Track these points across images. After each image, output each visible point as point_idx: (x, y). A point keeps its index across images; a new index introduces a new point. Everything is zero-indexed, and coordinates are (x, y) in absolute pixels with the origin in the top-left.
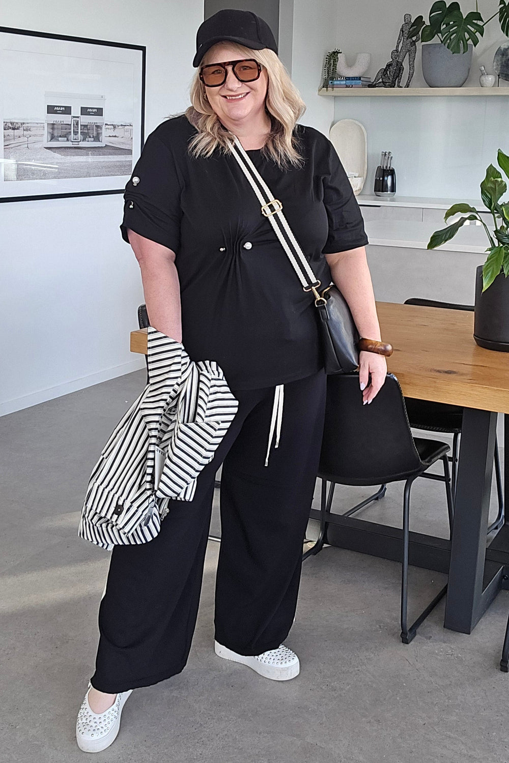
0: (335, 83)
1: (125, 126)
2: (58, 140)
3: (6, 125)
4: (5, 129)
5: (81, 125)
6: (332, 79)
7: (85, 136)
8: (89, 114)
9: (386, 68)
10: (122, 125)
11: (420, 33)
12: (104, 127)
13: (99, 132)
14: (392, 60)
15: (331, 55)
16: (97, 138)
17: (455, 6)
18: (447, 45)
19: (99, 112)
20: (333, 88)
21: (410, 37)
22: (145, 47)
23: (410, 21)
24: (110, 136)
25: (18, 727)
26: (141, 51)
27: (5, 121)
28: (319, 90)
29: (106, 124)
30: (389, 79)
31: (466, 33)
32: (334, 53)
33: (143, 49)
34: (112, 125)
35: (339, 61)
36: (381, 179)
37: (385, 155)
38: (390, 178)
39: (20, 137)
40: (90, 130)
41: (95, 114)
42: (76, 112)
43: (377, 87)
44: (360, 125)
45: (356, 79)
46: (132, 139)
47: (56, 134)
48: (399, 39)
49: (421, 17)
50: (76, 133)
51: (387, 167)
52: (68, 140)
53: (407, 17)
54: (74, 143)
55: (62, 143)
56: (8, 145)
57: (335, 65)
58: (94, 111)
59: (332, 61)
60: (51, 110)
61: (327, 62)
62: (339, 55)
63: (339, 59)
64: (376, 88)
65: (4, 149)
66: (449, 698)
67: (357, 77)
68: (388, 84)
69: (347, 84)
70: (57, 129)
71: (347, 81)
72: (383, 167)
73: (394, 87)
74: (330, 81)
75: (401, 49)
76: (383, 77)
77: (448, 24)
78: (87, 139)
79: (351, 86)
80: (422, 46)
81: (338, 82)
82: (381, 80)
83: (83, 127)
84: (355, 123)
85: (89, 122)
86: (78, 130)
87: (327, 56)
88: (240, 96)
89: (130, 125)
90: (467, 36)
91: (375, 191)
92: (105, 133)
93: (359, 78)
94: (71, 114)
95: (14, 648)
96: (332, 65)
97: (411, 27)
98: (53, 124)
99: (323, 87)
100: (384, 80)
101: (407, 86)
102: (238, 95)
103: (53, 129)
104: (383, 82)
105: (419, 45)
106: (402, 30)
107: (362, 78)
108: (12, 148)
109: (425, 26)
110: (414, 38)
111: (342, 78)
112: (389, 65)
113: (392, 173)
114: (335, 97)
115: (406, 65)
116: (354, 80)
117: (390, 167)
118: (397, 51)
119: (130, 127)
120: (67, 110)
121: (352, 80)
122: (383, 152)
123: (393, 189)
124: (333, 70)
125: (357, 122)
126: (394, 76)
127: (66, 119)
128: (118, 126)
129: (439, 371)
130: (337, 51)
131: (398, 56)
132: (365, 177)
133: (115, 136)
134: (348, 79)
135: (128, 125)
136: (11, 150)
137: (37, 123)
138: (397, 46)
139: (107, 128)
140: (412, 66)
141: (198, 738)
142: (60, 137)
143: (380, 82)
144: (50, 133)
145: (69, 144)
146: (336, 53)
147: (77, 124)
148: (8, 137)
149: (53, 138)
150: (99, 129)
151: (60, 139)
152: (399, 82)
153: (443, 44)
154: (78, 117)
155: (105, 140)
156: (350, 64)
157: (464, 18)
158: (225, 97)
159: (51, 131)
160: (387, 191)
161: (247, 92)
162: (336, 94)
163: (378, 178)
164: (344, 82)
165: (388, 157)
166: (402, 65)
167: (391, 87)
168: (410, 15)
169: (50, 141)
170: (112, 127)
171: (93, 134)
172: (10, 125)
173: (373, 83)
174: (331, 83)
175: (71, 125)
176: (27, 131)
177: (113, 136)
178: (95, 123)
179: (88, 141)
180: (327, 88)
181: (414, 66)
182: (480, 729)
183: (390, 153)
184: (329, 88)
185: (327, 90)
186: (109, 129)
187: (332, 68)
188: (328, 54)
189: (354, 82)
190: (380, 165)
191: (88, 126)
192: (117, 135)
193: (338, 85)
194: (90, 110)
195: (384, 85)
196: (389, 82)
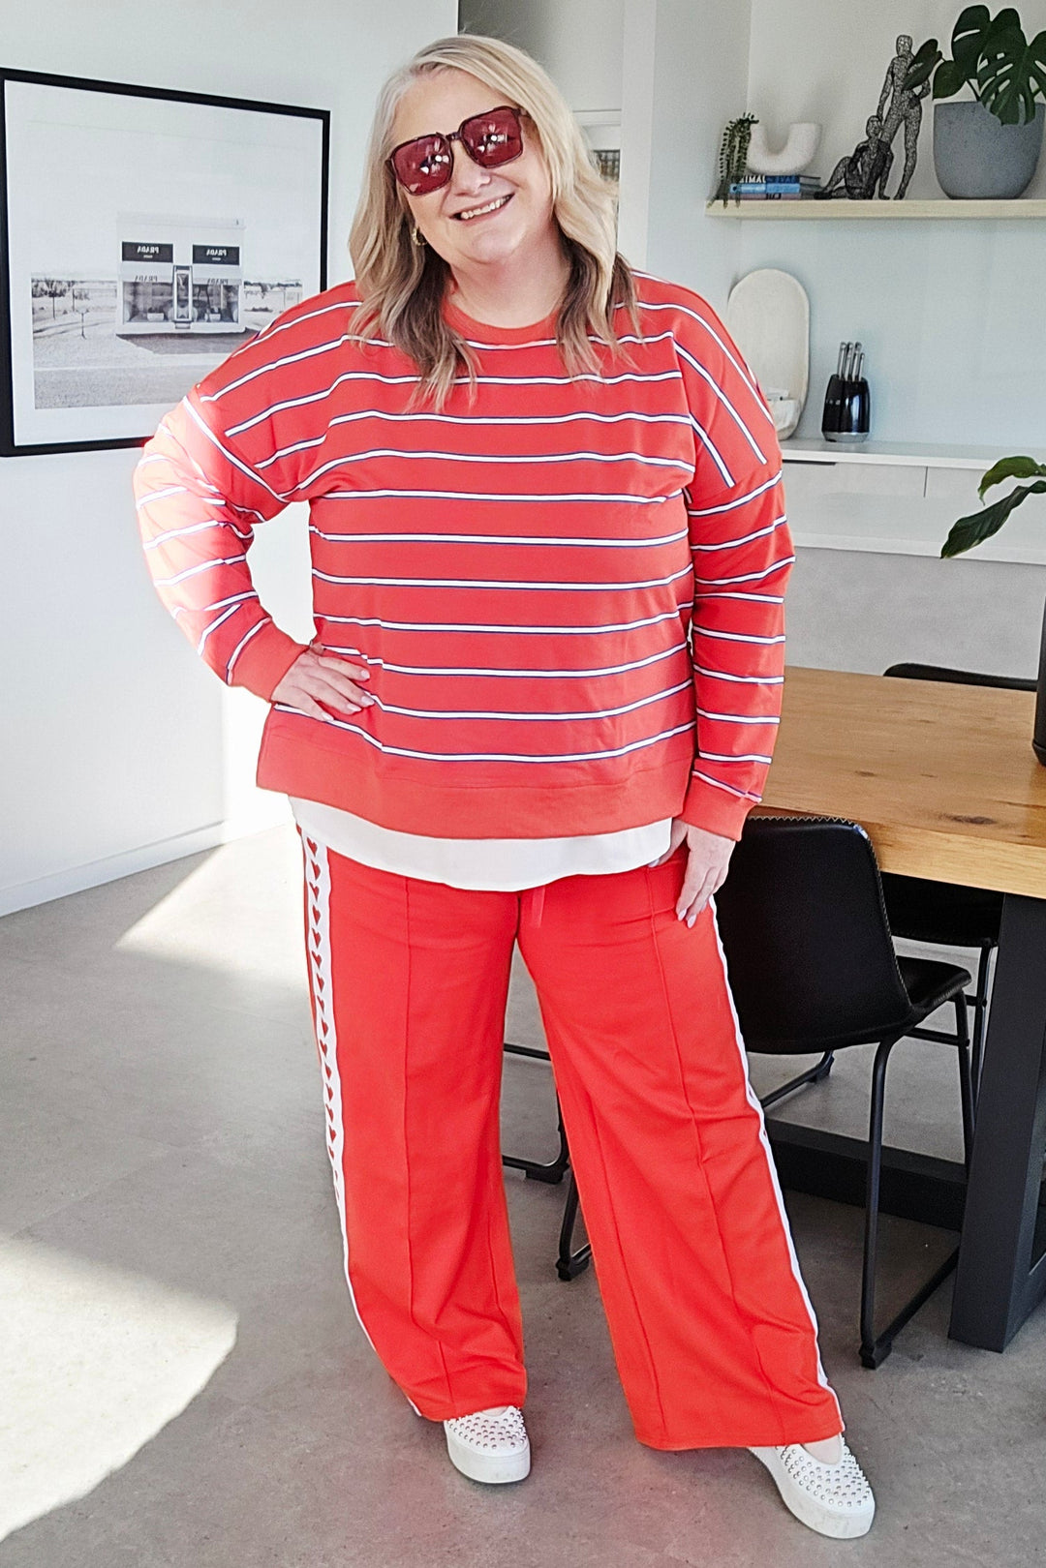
0: (743, 188)
1: (286, 286)
2: (146, 319)
3: (36, 286)
4: (34, 296)
5: (194, 286)
6: (737, 179)
7: (203, 309)
8: (209, 260)
9: (855, 155)
10: (279, 285)
11: (931, 78)
12: (241, 289)
13: (232, 300)
14: (867, 138)
15: (735, 127)
16: (227, 314)
17: (1010, 17)
18: (989, 104)
19: (231, 256)
20: (738, 199)
21: (909, 86)
22: (328, 113)
23: (910, 52)
24: (254, 310)
25: (91, 1516)
26: (320, 122)
27: (35, 277)
28: (709, 204)
29: (246, 283)
30: (861, 181)
31: (1032, 79)
32: (741, 122)
33: (324, 116)
34: (260, 284)
35: (752, 142)
36: (838, 402)
37: (848, 349)
38: (856, 401)
39: (65, 312)
40: (212, 295)
41: (224, 261)
42: (183, 255)
43: (835, 197)
44: (796, 282)
45: (788, 179)
47: (141, 306)
48: (884, 91)
49: (933, 43)
50: (183, 303)
51: (850, 376)
52: (166, 318)
53: (904, 41)
54: (179, 325)
55: (154, 325)
56: (41, 331)
57: (743, 150)
58: (220, 254)
59: (737, 139)
60: (131, 252)
61: (727, 142)
62: (753, 127)
63: (753, 136)
64: (832, 201)
65: (34, 338)
66: (957, 1479)
67: (791, 177)
68: (858, 191)
69: (768, 191)
70: (144, 294)
71: (769, 185)
72: (843, 375)
73: (871, 198)
74: (732, 186)
75: (889, 114)
76: (847, 175)
77: (992, 59)
78: (206, 317)
79: (777, 196)
80: (936, 106)
81: (750, 188)
82: (842, 183)
83: (197, 290)
84: (783, 279)
85: (211, 278)
86: (187, 295)
87: (727, 129)
88: (492, 206)
89: (297, 285)
90: (1034, 85)
91: (824, 429)
92: (244, 301)
93: (795, 178)
94: (171, 261)
95: (81, 1363)
96: (737, 149)
98: (135, 284)
99: (717, 198)
100: (850, 183)
101: (900, 196)
103: (135, 293)
104: (847, 186)
105: (929, 104)
106: (891, 72)
107: (802, 180)
108: (49, 336)
109: (941, 61)
110: (917, 90)
111: (759, 179)
112: (861, 150)
113: (861, 388)
114: (742, 220)
116: (784, 182)
117: (857, 377)
118: (879, 117)
119: (296, 289)
120: (164, 253)
121: (780, 182)
122: (843, 344)
123: (863, 426)
124: (738, 161)
125: (788, 277)
126: (871, 173)
127: (162, 272)
128: (272, 287)
129: (956, 819)
130: (748, 119)
131: (881, 129)
132: (803, 400)
133: (266, 310)
134: (771, 179)
135: (292, 285)
136: (47, 341)
137: (103, 282)
138: (880, 108)
139: (248, 292)
140: (911, 154)
141: (451, 1544)
142: (151, 311)
143: (841, 188)
144: (130, 303)
145: (169, 327)
146: (745, 124)
147: (186, 283)
148: (41, 314)
149: (135, 313)
150: (232, 294)
151: (150, 316)
152: (882, 188)
153: (981, 103)
154: (187, 268)
155: (243, 319)
156: (775, 147)
157: (1029, 43)
159: (130, 298)
160: (850, 430)
162: (743, 214)
163: (831, 402)
164: (762, 188)
165: (855, 355)
166: (889, 148)
167: (864, 198)
168: (909, 37)
169: (130, 320)
170: (259, 288)
171: (219, 304)
172: (45, 288)
173: (826, 188)
174: (735, 188)
175: (171, 285)
176: (81, 298)
177: (261, 310)
178: (222, 282)
179: (209, 321)
180: (725, 200)
181: (915, 152)
182: (1021, 1539)
183: (857, 345)
184: (729, 202)
185: (725, 204)
186: (251, 293)
187: (736, 155)
188: (729, 125)
189: (783, 187)
190: (835, 373)
191: (209, 288)
192: (269, 308)
193: (748, 193)
194: (213, 252)
195: (851, 193)
196: (861, 188)
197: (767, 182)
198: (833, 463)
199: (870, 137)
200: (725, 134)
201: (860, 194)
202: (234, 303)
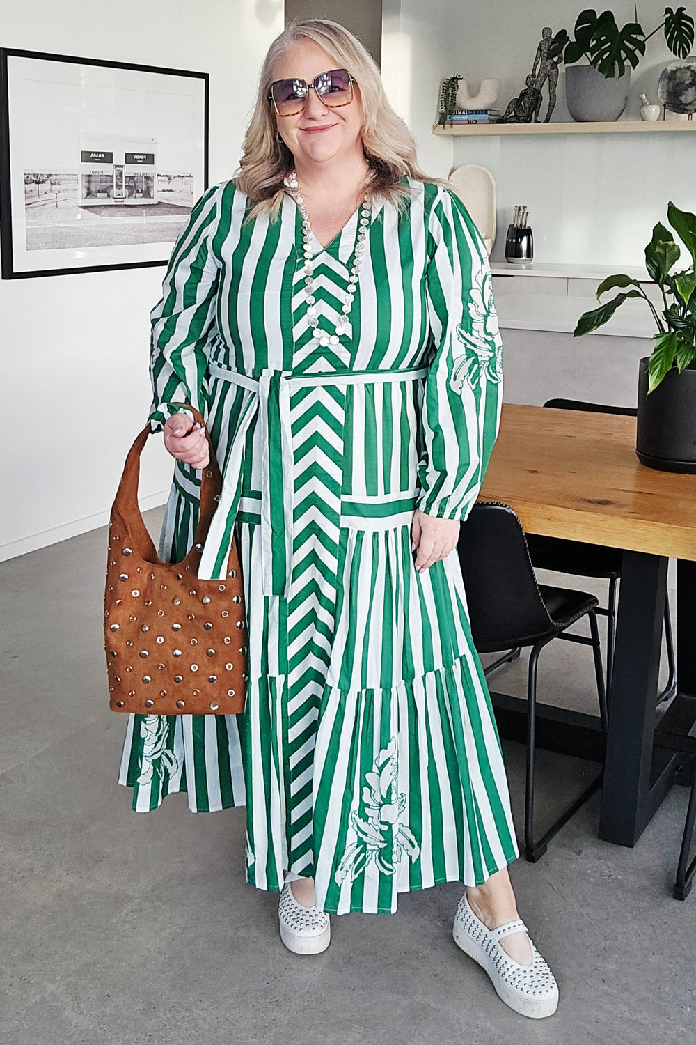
0: (455, 118)
1: (183, 176)
2: (96, 197)
3: (27, 177)
4: (26, 183)
5: (126, 177)
6: (451, 112)
7: (132, 190)
8: (135, 162)
9: (520, 97)
10: (179, 176)
11: (563, 52)
12: (156, 179)
13: (149, 185)
14: (527, 87)
15: (449, 82)
16: (147, 194)
17: (608, 16)
18: (597, 67)
20: (451, 124)
21: (550, 57)
22: (208, 75)
23: (551, 37)
24: (164, 191)
26: (204, 80)
27: (27, 172)
28: (435, 128)
29: (158, 175)
30: (524, 112)
31: (622, 52)
32: (453, 79)
33: (206, 77)
34: (167, 176)
35: (459, 90)
36: (514, 241)
37: (519, 209)
38: (525, 239)
39: (46, 193)
40: (137, 182)
41: (144, 162)
42: (119, 159)
43: (509, 122)
44: (487, 171)
45: (481, 112)
46: (192, 193)
47: (93, 189)
48: (536, 60)
49: (564, 32)
50: (119, 187)
51: (521, 225)
52: (109, 196)
53: (546, 31)
54: (117, 200)
55: (101, 200)
56: (30, 204)
57: (454, 95)
58: (142, 158)
59: (450, 89)
60: (88, 157)
61: (445, 91)
62: (459, 81)
63: (459, 87)
64: (507, 124)
65: (26, 208)
66: (606, 938)
67: (482, 110)
68: (522, 118)
69: (469, 119)
70: (95, 182)
72: (516, 225)
73: (530, 122)
74: (448, 116)
75: (539, 73)
76: (516, 109)
77: (598, 40)
78: (134, 195)
79: (475, 122)
80: (567, 68)
81: (459, 117)
82: (513, 114)
83: (128, 179)
84: (480, 170)
85: (137, 172)
86: (122, 182)
87: (445, 83)
89: (190, 176)
90: (623, 55)
91: (506, 256)
92: (158, 186)
93: (485, 112)
94: (112, 162)
96: (451, 95)
97: (552, 44)
98: (90, 176)
99: (440, 124)
100: (517, 114)
101: (547, 121)
103: (89, 182)
104: (515, 116)
105: (562, 67)
106: (540, 49)
107: (489, 112)
108: (35, 207)
109: (569, 42)
110: (555, 59)
111: (464, 112)
112: (523, 94)
113: (528, 232)
114: (454, 136)
115: (545, 92)
116: (479, 114)
117: (525, 226)
118: (533, 75)
119: (190, 178)
120: (107, 158)
121: (476, 114)
122: (516, 207)
123: (530, 254)
124: (451, 102)
125: (482, 168)
126: (530, 108)
127: (106, 168)
128: (174, 178)
129: (590, 501)
130: (456, 77)
131: (535, 82)
132: (494, 239)
133: (171, 191)
134: (471, 112)
135: (187, 176)
136: (35, 210)
137: (69, 175)
138: (534, 70)
139: (160, 180)
140: (552, 96)
142: (99, 192)
143: (512, 116)
144: (86, 187)
145: (111, 201)
146: (454, 80)
147: (121, 175)
148: (31, 194)
149: (89, 193)
150: (150, 182)
151: (98, 194)
152: (536, 116)
153: (592, 66)
154: (122, 166)
155: (157, 196)
156: (473, 93)
157: (620, 31)
159: (87, 184)
160: (522, 257)
162: (455, 133)
163: (510, 241)
164: (466, 117)
165: (523, 213)
166: (540, 94)
167: (526, 122)
168: (550, 29)
169: (86, 197)
170: (167, 178)
171: (142, 187)
172: (33, 178)
173: (503, 117)
174: (450, 118)
175: (112, 176)
176: (55, 185)
177: (168, 191)
178: (144, 174)
179: (135, 197)
180: (444, 124)
181: (555, 95)
182: (649, 981)
183: (524, 207)
184: (446, 125)
185: (444, 128)
186: (162, 181)
187: (450, 98)
188: (445, 81)
189: (478, 117)
190: (513, 223)
191: (136, 178)
192: (173, 190)
193: (457, 120)
194: (137, 157)
195: (518, 120)
196: (523, 116)
197: (469, 114)
198: (512, 276)
199: (529, 87)
200: (443, 86)
201: (523, 120)
202: (151, 187)
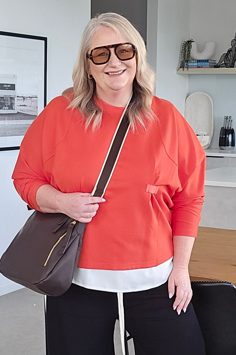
0: (189, 64)
1: (32, 97)
6: (187, 61)
7: (2, 105)
8: (4, 89)
9: (227, 53)
10: (29, 97)
12: (16, 98)
13: (13, 102)
14: (231, 47)
15: (186, 43)
16: (11, 107)
19: (12, 87)
20: (188, 68)
22: (46, 38)
24: (20, 106)
26: (44, 41)
28: (178, 70)
29: (18, 97)
30: (230, 61)
32: (188, 42)
33: (45, 39)
34: (22, 97)
35: (192, 48)
36: (224, 136)
37: (227, 118)
38: (230, 136)
40: (5, 100)
41: (9, 89)
43: (221, 67)
44: (208, 96)
45: (205, 61)
46: (37, 107)
51: (228, 128)
57: (189, 51)
58: (8, 86)
59: (187, 48)
61: (184, 49)
62: (192, 43)
63: (192, 46)
64: (220, 68)
67: (206, 60)
68: (229, 65)
69: (198, 65)
71: (198, 63)
72: (225, 127)
73: (233, 67)
74: (186, 63)
76: (225, 59)
78: (3, 108)
79: (201, 67)
81: (192, 64)
82: (223, 62)
84: (204, 95)
85: (5, 94)
87: (184, 44)
88: (120, 72)
89: (36, 97)
91: (219, 146)
92: (17, 103)
93: (207, 61)
96: (187, 51)
99: (181, 68)
100: (226, 62)
102: (118, 71)
104: (225, 63)
107: (209, 61)
111: (195, 61)
112: (229, 51)
113: (232, 132)
114: (189, 75)
116: (203, 62)
117: (230, 128)
118: (235, 40)
119: (36, 99)
121: (202, 62)
122: (225, 116)
123: (233, 145)
124: (187, 55)
125: (206, 94)
126: (233, 59)
128: (27, 98)
130: (190, 41)
132: (212, 135)
133: (25, 106)
134: (199, 61)
135: (34, 97)
139: (18, 100)
143: (223, 64)
150: (12, 100)
155: (17, 109)
156: (200, 50)
158: (107, 73)
160: (228, 146)
161: (125, 69)
162: (190, 73)
163: (222, 136)
164: (196, 64)
165: (229, 120)
167: (231, 67)
170: (22, 98)
171: (8, 104)
173: (218, 64)
174: (187, 64)
177: (23, 106)
178: (9, 96)
179: (4, 109)
180: (183, 68)
183: (230, 117)
184: (185, 69)
185: (183, 70)
186: (19, 100)
187: (187, 53)
188: (184, 43)
189: (203, 64)
190: (223, 126)
191: (4, 98)
192: (26, 105)
193: (191, 66)
194: (6, 86)
195: (226, 66)
196: (230, 64)
197: (198, 62)
198: (223, 157)
199: (233, 47)
200: (183, 46)
201: (230, 66)
202: (13, 103)
